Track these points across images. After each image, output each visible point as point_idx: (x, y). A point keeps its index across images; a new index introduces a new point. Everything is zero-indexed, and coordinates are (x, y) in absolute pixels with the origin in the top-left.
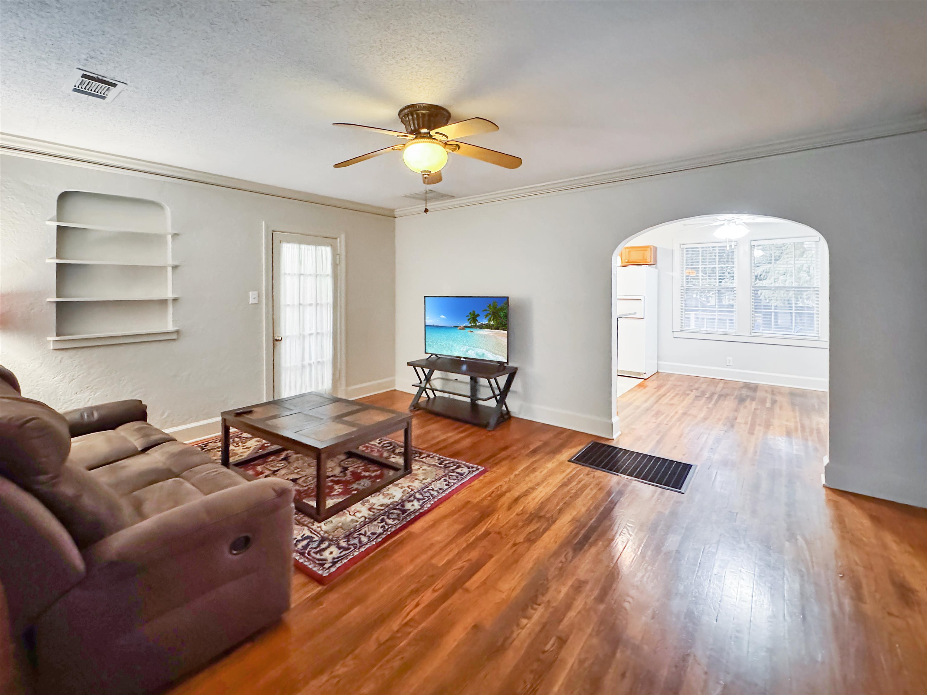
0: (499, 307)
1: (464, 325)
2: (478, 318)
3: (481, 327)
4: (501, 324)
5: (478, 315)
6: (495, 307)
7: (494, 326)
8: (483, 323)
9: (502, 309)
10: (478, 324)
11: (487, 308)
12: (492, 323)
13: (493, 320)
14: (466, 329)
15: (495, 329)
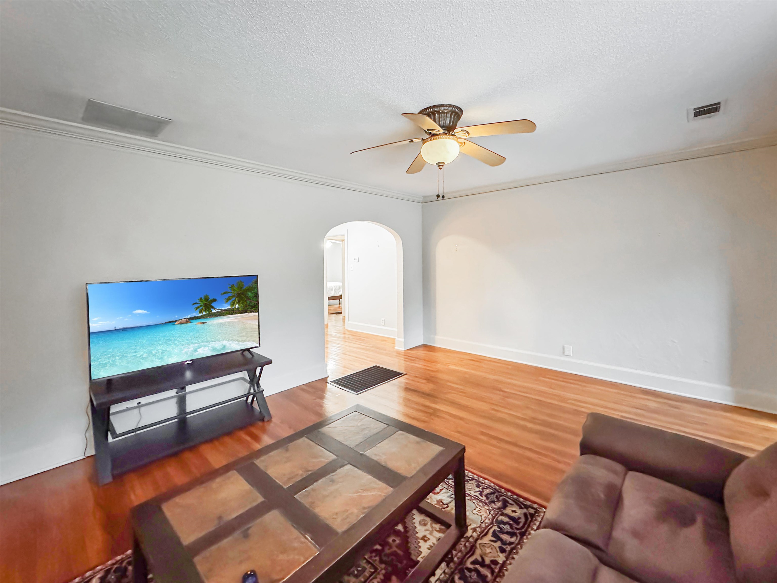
0: (246, 287)
1: (189, 317)
2: (213, 304)
3: (220, 314)
4: (249, 306)
5: (215, 300)
6: (240, 288)
7: (240, 310)
8: (223, 309)
9: (250, 289)
10: (214, 311)
11: (229, 290)
12: (237, 306)
13: (238, 303)
14: (191, 321)
15: (241, 313)
